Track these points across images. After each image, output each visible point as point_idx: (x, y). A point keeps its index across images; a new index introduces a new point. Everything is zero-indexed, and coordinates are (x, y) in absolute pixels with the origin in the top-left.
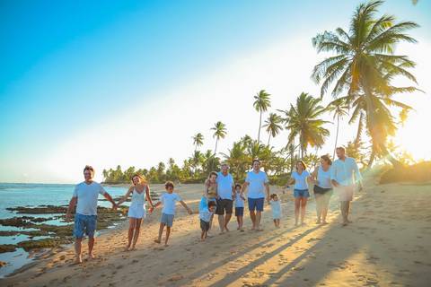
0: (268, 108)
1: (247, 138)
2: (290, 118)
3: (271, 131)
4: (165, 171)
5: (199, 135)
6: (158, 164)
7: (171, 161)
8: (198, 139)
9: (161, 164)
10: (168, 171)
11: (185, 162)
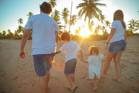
2: (64, 12)
4: (6, 35)
5: (21, 19)
6: (2, 32)
7: (9, 31)
8: (21, 21)
9: (4, 32)
10: (8, 35)
11: (15, 31)
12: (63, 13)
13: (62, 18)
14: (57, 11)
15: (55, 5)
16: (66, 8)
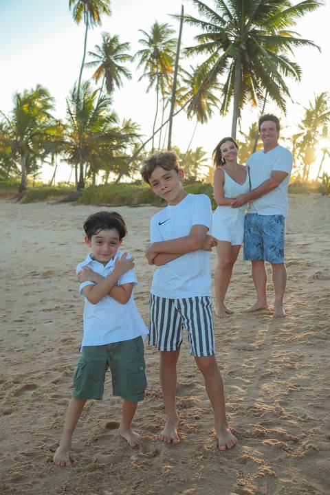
0: (103, 16)
1: (41, 92)
3: (102, 79)
12: (147, 51)
13: (147, 80)
14: (114, 40)
15: (101, 9)
16: (160, 23)
